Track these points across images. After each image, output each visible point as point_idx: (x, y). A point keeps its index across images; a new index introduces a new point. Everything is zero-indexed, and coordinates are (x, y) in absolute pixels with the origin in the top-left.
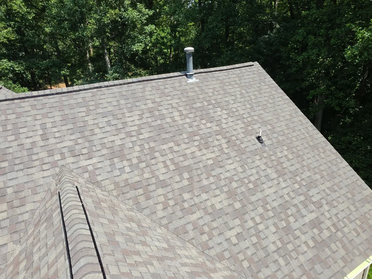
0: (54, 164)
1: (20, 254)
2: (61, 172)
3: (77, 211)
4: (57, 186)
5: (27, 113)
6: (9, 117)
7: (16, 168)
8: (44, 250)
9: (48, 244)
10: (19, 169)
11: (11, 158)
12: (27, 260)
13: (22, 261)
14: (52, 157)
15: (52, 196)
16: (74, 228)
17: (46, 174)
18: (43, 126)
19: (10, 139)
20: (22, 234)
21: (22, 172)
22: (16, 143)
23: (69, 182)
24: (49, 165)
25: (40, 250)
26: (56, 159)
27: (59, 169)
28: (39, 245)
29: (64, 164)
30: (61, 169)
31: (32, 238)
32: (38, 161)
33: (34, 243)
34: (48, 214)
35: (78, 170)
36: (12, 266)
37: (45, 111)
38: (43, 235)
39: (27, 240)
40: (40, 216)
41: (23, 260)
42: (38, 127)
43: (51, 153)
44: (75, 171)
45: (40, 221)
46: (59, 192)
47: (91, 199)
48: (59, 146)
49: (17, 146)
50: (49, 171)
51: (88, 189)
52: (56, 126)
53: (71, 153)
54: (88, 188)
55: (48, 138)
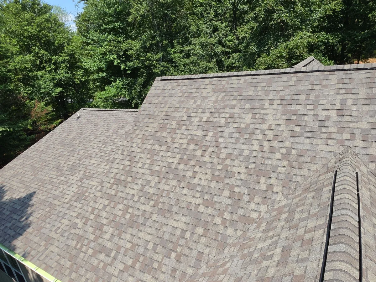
0: (340, 142)
1: (285, 206)
2: (345, 152)
3: (350, 197)
4: (336, 164)
5: (332, 86)
6: (315, 87)
7: (305, 135)
8: (305, 215)
9: (311, 211)
10: (307, 136)
11: (304, 124)
12: (289, 214)
13: (284, 213)
14: (340, 135)
15: (328, 172)
16: (343, 212)
17: (329, 149)
18: (343, 102)
19: (309, 107)
20: (291, 192)
21: (309, 140)
22: (312, 113)
23: (350, 165)
24: (336, 141)
25: (302, 213)
26: (344, 138)
27: (344, 149)
28: (302, 208)
29: (351, 145)
30: (346, 149)
31: (298, 199)
32: (326, 135)
33: (298, 204)
34: (318, 186)
35: (364, 156)
36: (276, 212)
37: (351, 86)
38: (308, 202)
39: (293, 198)
40: (311, 184)
41: (286, 212)
42: (338, 102)
43: (341, 130)
44: (360, 156)
45: (309, 188)
46: (336, 171)
47: (369, 193)
48: (352, 125)
49: (312, 116)
50: (333, 147)
51: (369, 181)
52: (357, 103)
53: (362, 137)
54: (369, 179)
55: (343, 114)
